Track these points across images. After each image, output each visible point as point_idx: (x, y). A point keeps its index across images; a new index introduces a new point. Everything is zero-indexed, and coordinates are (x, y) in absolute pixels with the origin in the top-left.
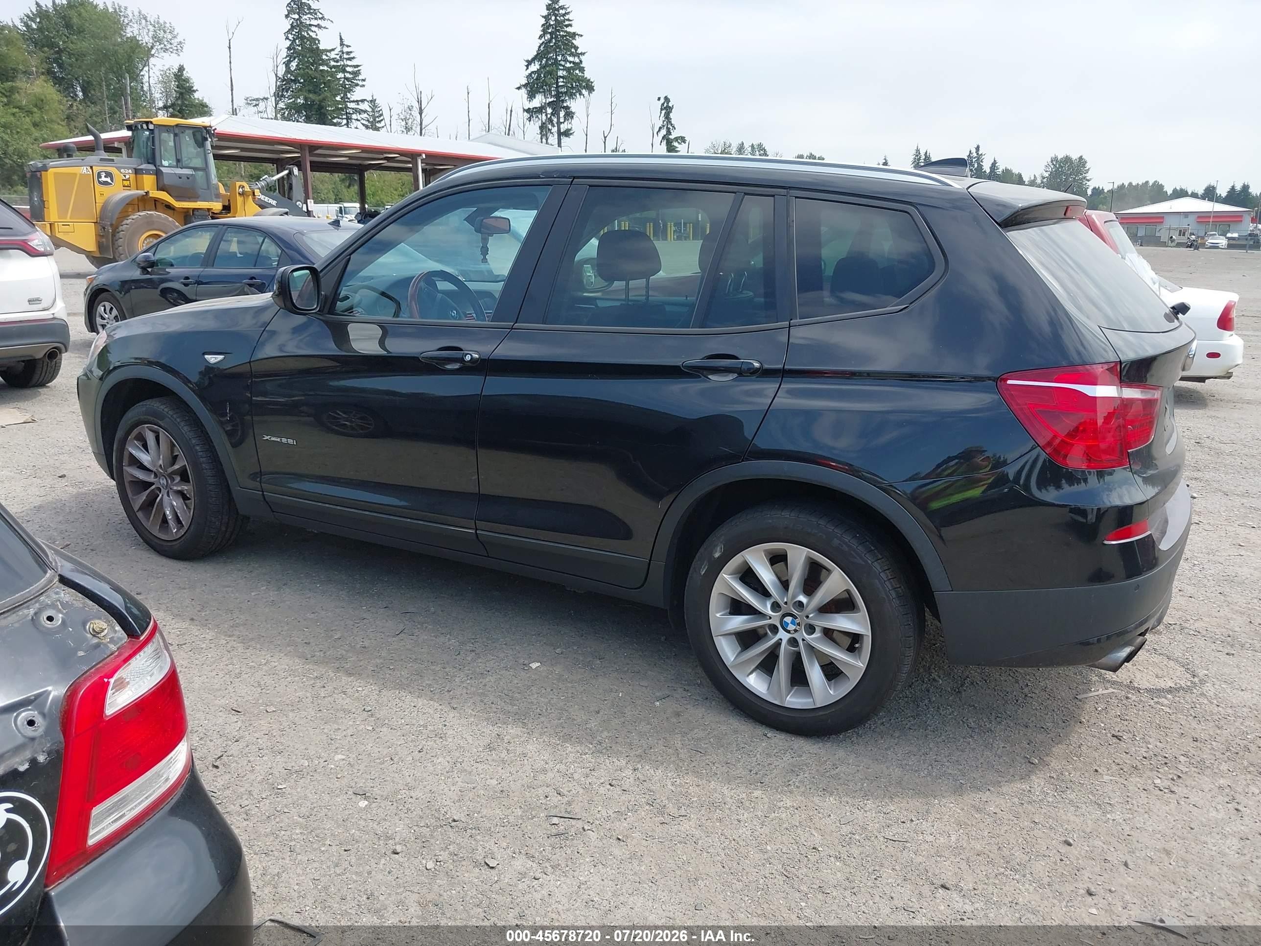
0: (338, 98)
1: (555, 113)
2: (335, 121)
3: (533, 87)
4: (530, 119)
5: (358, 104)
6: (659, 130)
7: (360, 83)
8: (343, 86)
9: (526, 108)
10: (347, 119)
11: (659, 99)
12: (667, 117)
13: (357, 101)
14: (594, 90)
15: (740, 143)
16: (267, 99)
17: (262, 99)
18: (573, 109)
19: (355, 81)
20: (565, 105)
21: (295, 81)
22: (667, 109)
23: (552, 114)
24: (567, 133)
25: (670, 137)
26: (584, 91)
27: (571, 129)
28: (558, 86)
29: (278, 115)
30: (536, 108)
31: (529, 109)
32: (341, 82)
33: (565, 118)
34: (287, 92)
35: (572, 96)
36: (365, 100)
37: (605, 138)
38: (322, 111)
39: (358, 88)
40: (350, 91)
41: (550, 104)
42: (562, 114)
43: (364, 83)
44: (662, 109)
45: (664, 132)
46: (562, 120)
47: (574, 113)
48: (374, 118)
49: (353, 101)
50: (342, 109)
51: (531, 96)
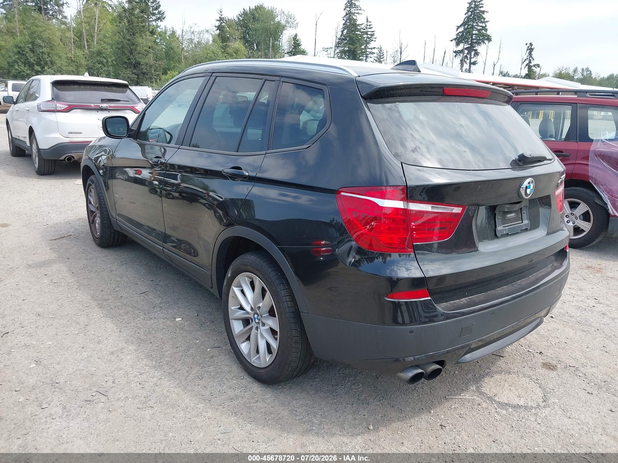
0: (363, 47)
1: (469, 53)
2: (361, 58)
3: (458, 40)
4: (455, 56)
5: (372, 50)
6: (525, 61)
7: (374, 39)
8: (366, 41)
9: (454, 51)
10: (366, 57)
11: (526, 44)
12: (530, 54)
13: (372, 48)
14: (491, 41)
15: (575, 67)
16: (331, 48)
17: (330, 48)
18: (479, 51)
19: (372, 39)
20: (475, 48)
21: (345, 39)
22: (530, 50)
23: (468, 54)
24: (474, 63)
25: (531, 64)
26: (486, 41)
27: (476, 61)
28: (472, 39)
29: (335, 56)
30: (459, 50)
31: (456, 51)
32: (365, 39)
33: (474, 55)
34: (341, 45)
35: (479, 44)
36: (375, 48)
37: (494, 65)
38: (355, 53)
39: (372, 42)
40: (368, 43)
41: (466, 49)
42: (473, 53)
43: (375, 39)
44: (527, 50)
45: (527, 62)
46: (472, 56)
47: (479, 53)
48: (380, 56)
49: (370, 48)
50: (364, 52)
51: (458, 44)
